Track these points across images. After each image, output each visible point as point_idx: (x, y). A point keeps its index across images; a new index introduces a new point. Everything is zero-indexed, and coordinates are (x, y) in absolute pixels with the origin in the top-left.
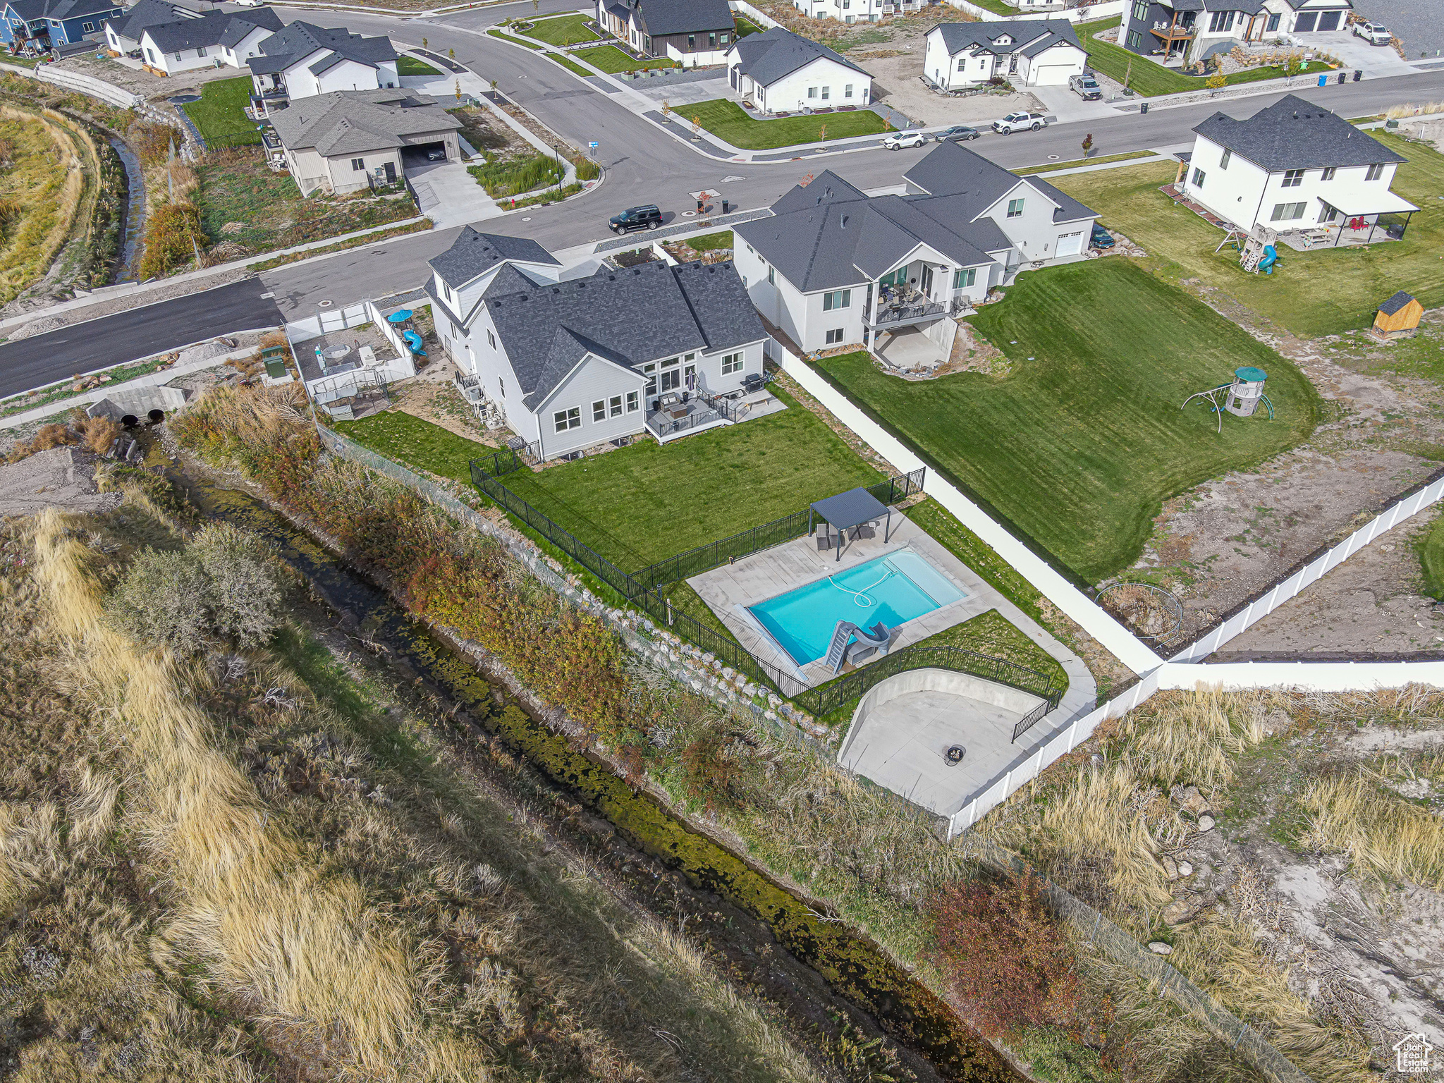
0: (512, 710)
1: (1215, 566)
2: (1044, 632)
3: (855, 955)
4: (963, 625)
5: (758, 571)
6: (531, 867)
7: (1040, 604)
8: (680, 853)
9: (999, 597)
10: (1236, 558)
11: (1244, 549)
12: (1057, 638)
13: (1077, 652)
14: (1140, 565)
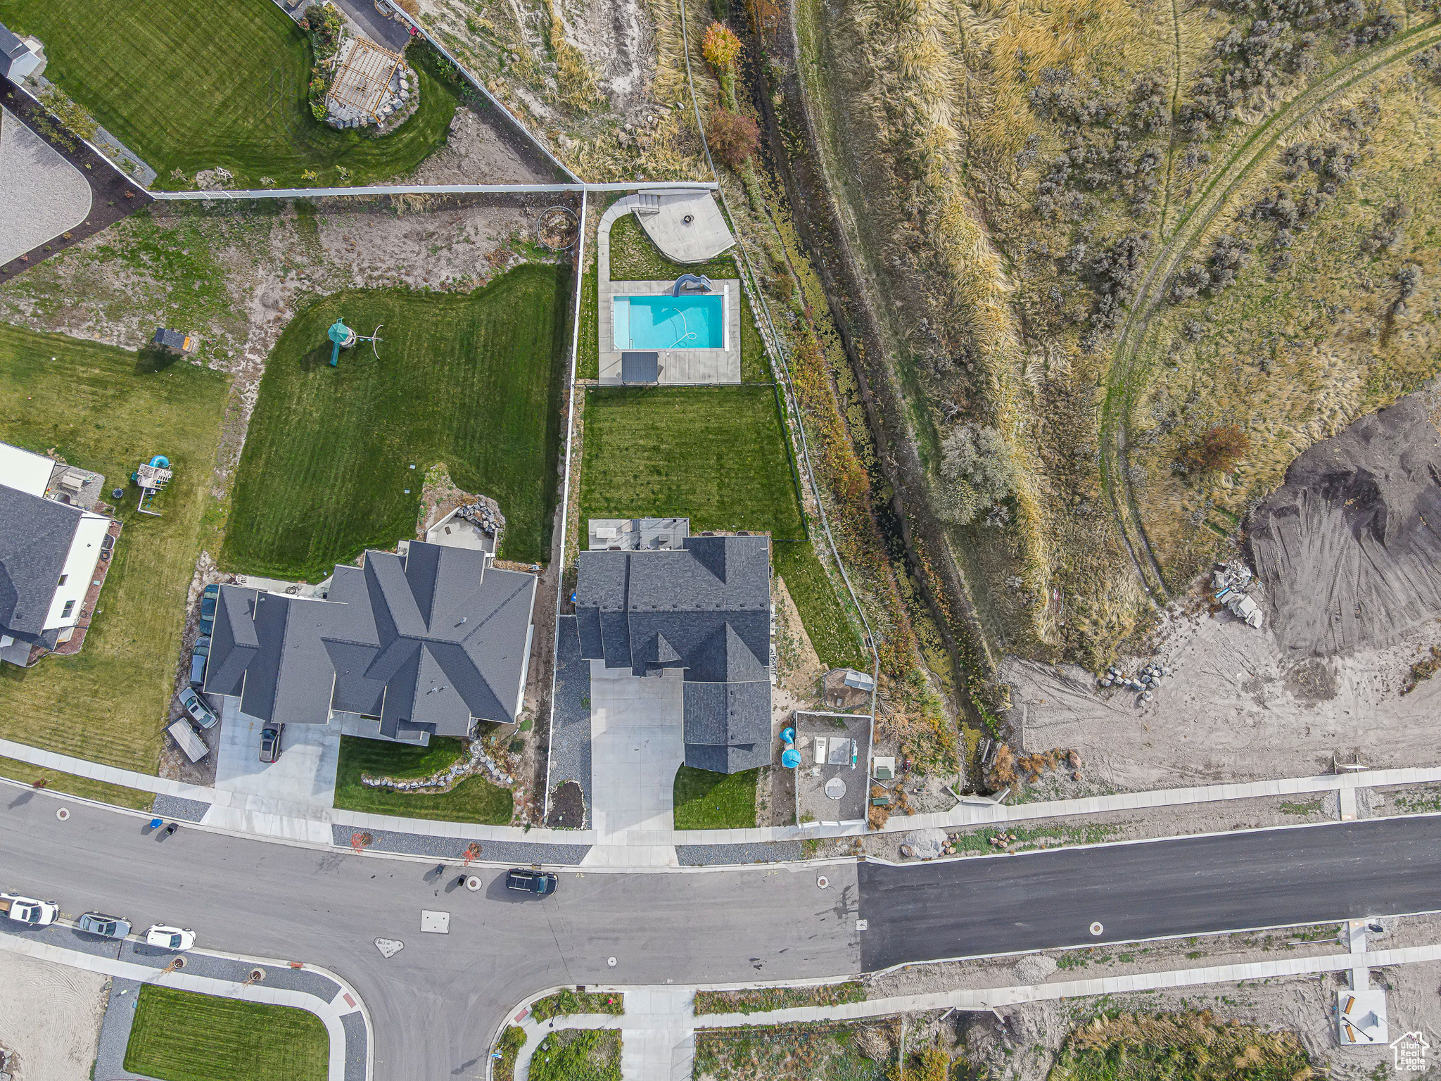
0: (843, 390)
1: (494, 234)
2: (600, 254)
3: (769, 190)
4: (633, 279)
5: (702, 370)
6: (874, 276)
7: (587, 270)
8: (808, 269)
9: (601, 287)
10: (482, 229)
11: (472, 233)
12: (597, 248)
13: (596, 233)
14: (522, 261)
